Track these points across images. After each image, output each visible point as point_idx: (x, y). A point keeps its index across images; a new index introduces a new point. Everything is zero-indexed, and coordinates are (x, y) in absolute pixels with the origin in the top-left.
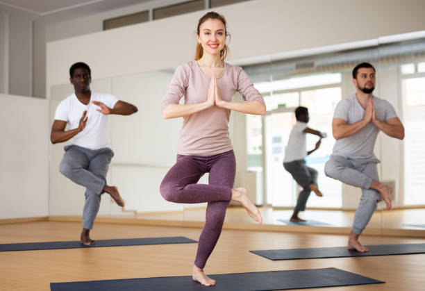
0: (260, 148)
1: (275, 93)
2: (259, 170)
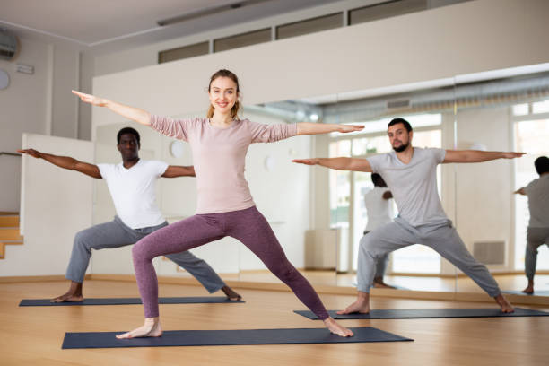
0: (347, 199)
2: (344, 225)
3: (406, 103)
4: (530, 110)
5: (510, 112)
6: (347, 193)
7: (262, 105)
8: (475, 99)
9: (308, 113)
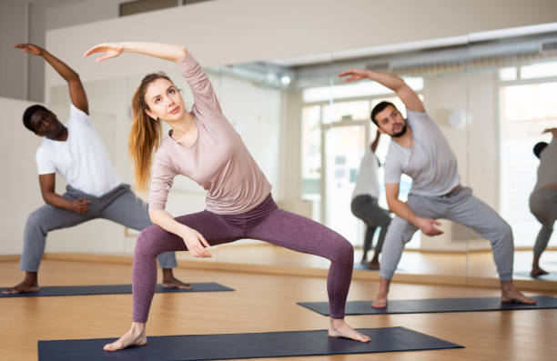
0: (318, 171)
1: (336, 101)
2: (316, 198)
3: (386, 66)
4: (518, 74)
5: (496, 76)
6: (318, 164)
7: (231, 66)
8: (456, 64)
9: (280, 76)
